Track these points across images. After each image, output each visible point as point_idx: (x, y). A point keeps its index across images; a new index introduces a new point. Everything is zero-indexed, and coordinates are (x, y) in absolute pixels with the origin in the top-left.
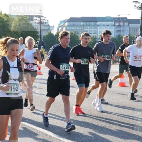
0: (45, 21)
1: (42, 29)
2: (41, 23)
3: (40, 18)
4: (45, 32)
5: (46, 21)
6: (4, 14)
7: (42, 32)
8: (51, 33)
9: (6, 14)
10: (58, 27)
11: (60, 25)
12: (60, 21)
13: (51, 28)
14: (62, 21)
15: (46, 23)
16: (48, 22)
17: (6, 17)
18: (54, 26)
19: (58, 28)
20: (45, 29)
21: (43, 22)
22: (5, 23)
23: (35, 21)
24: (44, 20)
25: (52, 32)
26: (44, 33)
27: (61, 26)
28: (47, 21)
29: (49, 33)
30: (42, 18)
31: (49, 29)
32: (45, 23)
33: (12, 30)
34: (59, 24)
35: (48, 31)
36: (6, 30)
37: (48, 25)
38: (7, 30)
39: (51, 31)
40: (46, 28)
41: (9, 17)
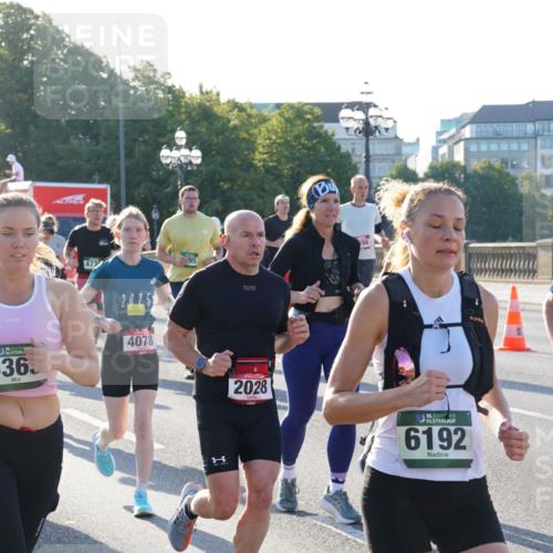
0: (383, 124)
1: (371, 153)
2: (368, 130)
3: (366, 113)
4: (382, 165)
5: (389, 124)
6: (229, 102)
7: (371, 165)
8: (405, 167)
9: (237, 100)
10: (434, 144)
11: (442, 137)
12: (443, 121)
13: (405, 150)
14: (450, 121)
15: (387, 129)
16: (394, 127)
17: (236, 111)
18: (418, 140)
19: (435, 150)
20: (385, 152)
21: (376, 127)
22: (233, 136)
23: (344, 124)
24: (379, 119)
25: (411, 165)
26: (380, 168)
27: (444, 141)
28: (391, 121)
29: (398, 168)
30: (372, 112)
31: (399, 153)
32: (383, 131)
33: (260, 161)
34: (439, 134)
35: (393, 161)
36: (234, 162)
37: (397, 138)
38: (238, 163)
39: (406, 161)
40: (388, 149)
41: (249, 110)
